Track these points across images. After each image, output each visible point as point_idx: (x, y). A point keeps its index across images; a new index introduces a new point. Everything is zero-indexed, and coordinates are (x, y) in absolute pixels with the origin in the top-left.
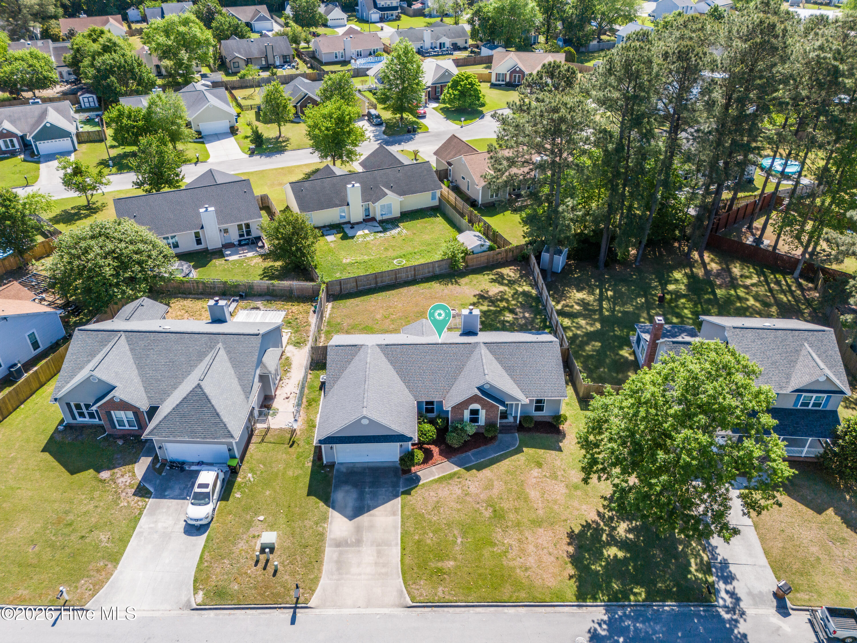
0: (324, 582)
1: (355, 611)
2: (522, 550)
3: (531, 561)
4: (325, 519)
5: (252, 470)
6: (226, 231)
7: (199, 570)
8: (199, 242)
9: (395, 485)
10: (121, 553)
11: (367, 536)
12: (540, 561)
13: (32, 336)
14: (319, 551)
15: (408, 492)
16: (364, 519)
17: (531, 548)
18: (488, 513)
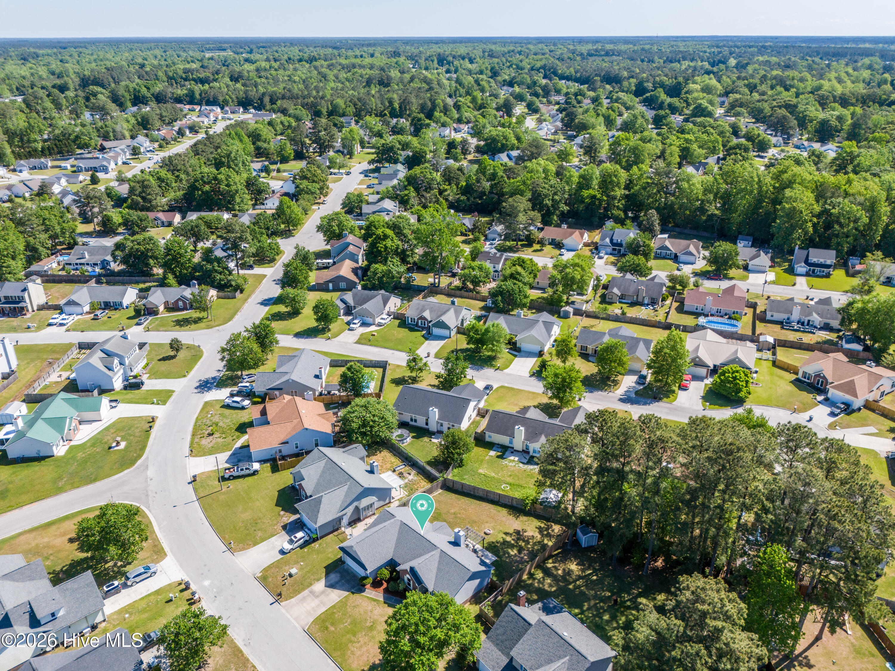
0: (293, 600)
1: (289, 617)
2: (361, 647)
3: (358, 653)
4: (318, 580)
5: (320, 545)
6: (442, 425)
7: (269, 567)
8: (427, 424)
9: (353, 587)
10: (258, 543)
11: (322, 597)
12: (361, 656)
13: (317, 440)
14: (304, 589)
15: (353, 593)
16: (329, 590)
17: (364, 649)
18: (368, 624)
